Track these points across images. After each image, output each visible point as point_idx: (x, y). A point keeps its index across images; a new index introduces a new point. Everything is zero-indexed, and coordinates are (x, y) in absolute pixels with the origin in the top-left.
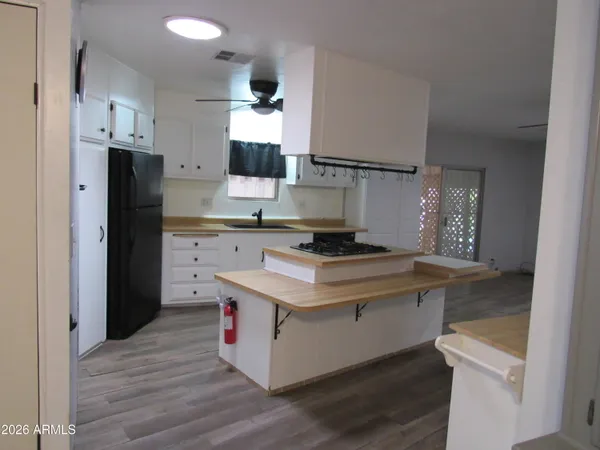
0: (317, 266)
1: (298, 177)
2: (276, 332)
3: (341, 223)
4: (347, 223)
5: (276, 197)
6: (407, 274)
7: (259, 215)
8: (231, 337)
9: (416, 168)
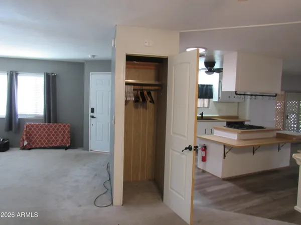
0: (238, 133)
1: (219, 98)
2: (224, 156)
3: (237, 117)
4: (240, 117)
5: (208, 107)
6: (273, 137)
7: (202, 114)
8: (204, 159)
9: (276, 94)
